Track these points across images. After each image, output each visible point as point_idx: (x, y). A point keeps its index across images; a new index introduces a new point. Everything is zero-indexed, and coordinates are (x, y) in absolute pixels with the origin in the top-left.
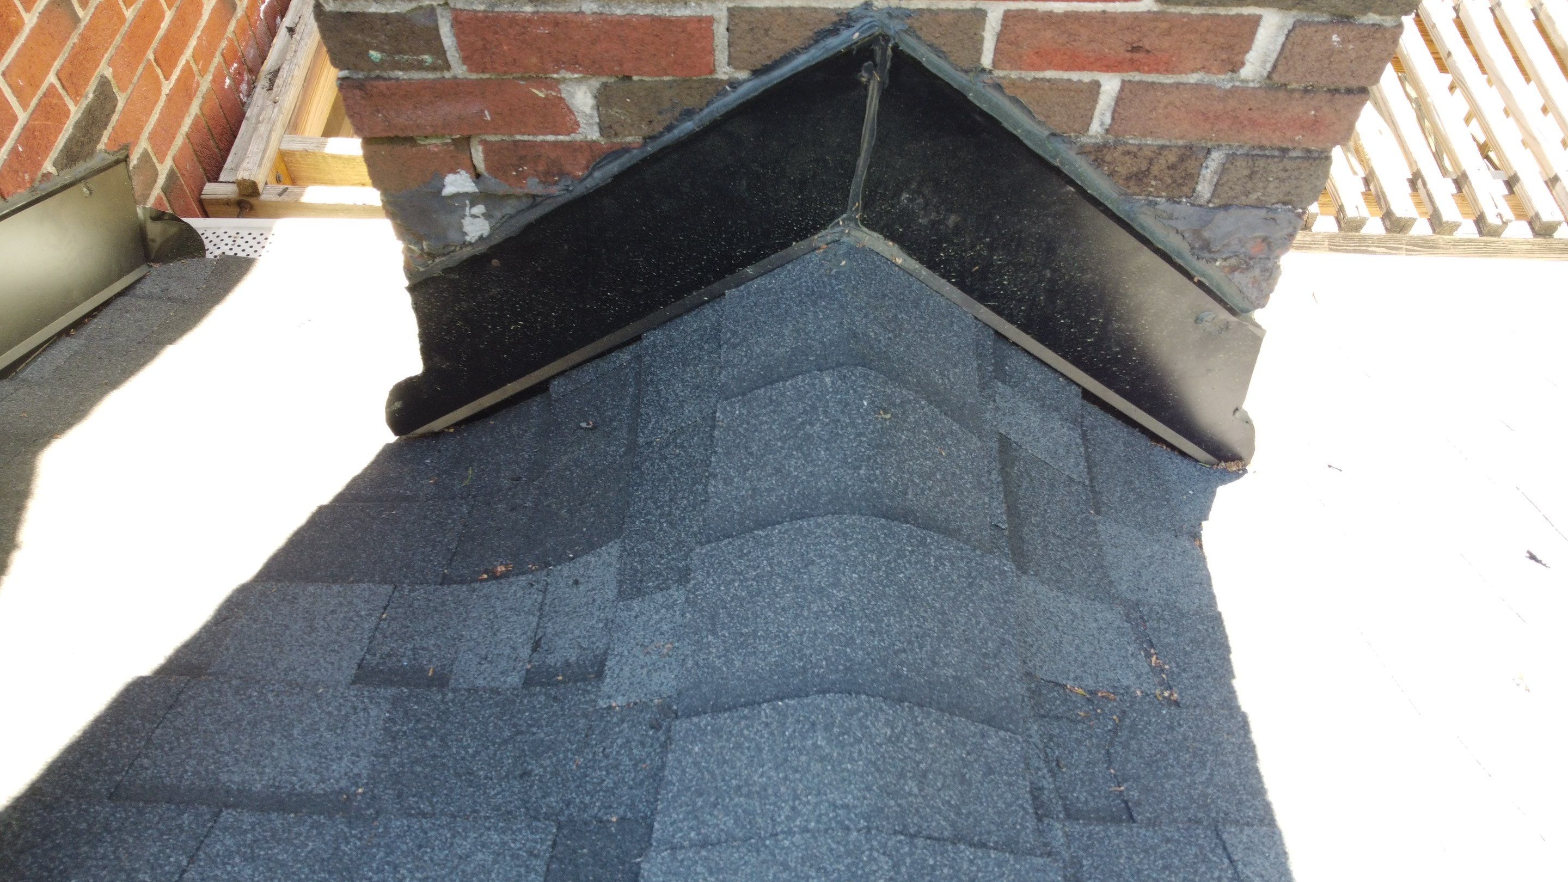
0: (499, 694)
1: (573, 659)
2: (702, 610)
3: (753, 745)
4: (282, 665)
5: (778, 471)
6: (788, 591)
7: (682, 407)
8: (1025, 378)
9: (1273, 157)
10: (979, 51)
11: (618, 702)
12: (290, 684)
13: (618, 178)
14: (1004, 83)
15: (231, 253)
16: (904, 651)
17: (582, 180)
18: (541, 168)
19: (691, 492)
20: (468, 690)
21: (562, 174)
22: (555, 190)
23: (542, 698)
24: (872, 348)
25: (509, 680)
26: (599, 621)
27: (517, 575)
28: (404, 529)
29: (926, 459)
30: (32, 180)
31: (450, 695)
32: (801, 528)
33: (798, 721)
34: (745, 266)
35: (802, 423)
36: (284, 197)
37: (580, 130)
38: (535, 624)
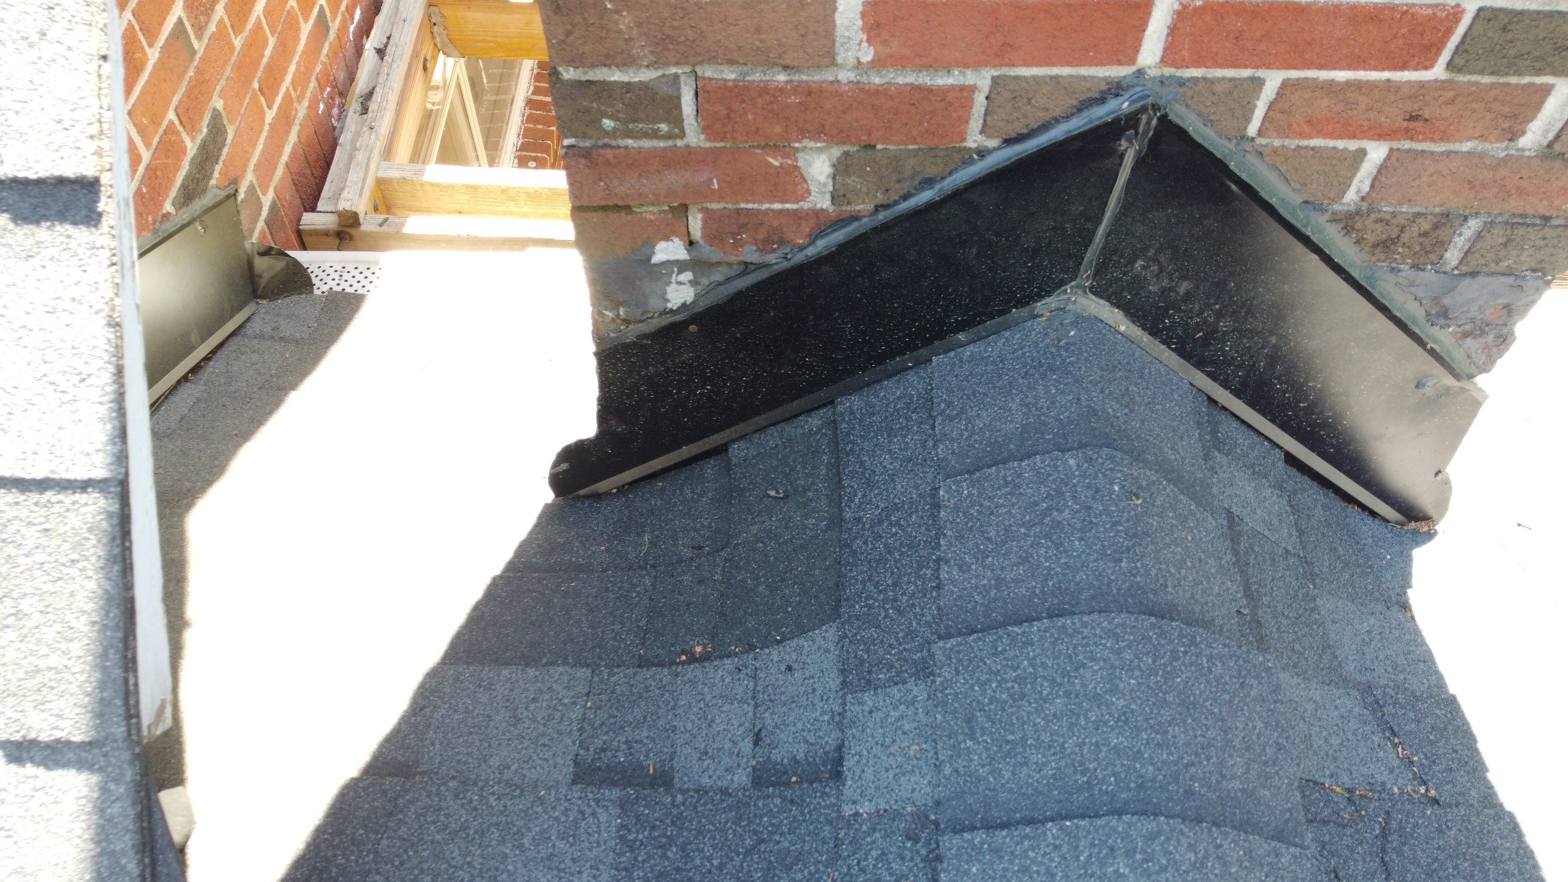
0: (730, 795)
1: (800, 756)
2: (955, 711)
3: (1043, 870)
4: (495, 762)
5: (1025, 560)
6: (1058, 696)
7: (893, 481)
8: (1236, 445)
9: (1534, 225)
10: (1248, 120)
11: (865, 808)
12: (508, 783)
13: (843, 247)
14: (1266, 151)
15: (339, 289)
16: (1193, 764)
17: (802, 248)
18: (760, 236)
19: (918, 577)
20: (697, 791)
21: (782, 242)
22: (771, 258)
23: (778, 801)
24: (1112, 426)
25: (736, 778)
26: (824, 713)
27: (721, 657)
28: (587, 604)
29: (1178, 545)
30: (154, 222)
31: (680, 798)
32: (1064, 626)
33: (1093, 845)
34: (956, 331)
35: (1048, 508)
36: (385, 228)
37: (811, 198)
38: (751, 714)
